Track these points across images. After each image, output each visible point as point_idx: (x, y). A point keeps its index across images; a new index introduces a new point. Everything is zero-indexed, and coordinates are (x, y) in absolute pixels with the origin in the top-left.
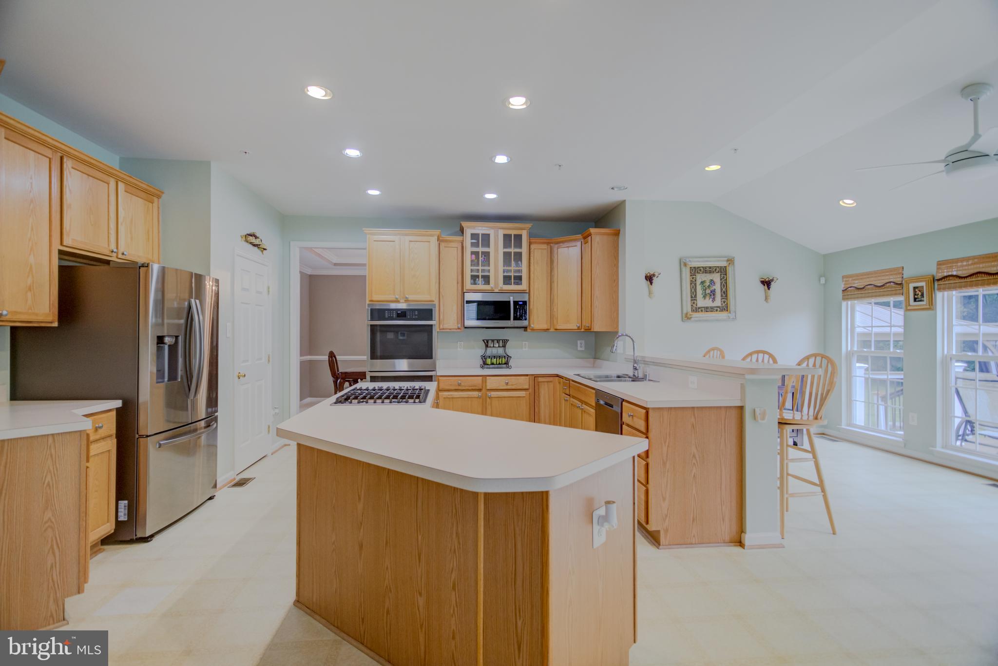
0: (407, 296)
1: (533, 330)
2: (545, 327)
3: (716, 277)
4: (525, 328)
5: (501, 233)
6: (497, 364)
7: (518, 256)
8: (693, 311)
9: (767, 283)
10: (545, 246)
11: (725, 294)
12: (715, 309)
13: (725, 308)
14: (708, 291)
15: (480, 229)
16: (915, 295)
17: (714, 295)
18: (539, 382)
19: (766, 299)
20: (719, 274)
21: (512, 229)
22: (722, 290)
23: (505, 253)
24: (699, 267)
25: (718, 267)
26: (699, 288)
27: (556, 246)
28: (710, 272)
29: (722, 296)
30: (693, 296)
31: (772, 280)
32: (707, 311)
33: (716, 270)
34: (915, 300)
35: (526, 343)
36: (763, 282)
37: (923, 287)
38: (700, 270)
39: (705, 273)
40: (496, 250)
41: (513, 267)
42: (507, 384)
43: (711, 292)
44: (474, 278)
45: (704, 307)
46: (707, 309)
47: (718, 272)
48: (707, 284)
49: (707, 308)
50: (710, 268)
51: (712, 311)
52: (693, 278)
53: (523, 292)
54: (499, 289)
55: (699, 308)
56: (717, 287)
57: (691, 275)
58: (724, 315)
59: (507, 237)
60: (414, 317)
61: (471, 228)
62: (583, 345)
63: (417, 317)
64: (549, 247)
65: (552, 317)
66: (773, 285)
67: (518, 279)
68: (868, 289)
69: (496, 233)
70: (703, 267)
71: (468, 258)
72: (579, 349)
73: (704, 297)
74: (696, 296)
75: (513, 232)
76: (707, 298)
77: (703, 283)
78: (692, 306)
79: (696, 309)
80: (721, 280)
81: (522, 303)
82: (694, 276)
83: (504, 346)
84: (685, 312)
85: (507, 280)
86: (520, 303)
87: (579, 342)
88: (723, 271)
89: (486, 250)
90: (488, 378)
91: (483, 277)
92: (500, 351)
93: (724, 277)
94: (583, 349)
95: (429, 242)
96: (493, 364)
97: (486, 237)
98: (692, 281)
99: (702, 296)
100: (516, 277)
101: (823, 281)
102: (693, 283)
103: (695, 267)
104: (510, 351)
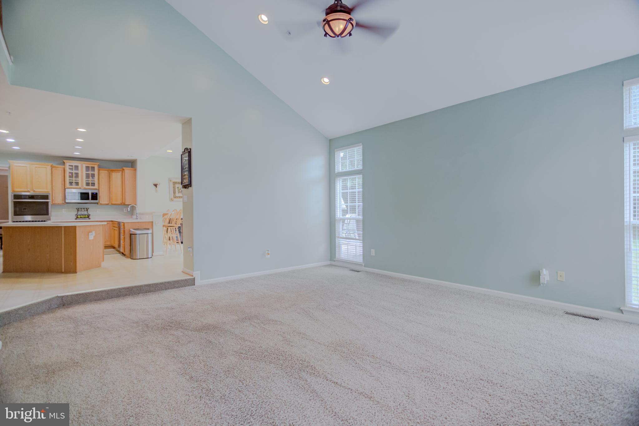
0: (34, 190)
1: (101, 204)
2: (107, 203)
4: (97, 203)
5: (84, 166)
6: (83, 218)
7: (93, 176)
8: (174, 198)
10: (106, 172)
14: (180, 191)
21: (90, 164)
23: (86, 174)
24: (176, 182)
26: (176, 189)
27: (111, 172)
39: (179, 184)
40: (82, 172)
41: (91, 179)
44: (71, 183)
48: (180, 188)
49: (180, 197)
53: (96, 189)
54: (84, 188)
55: (177, 197)
57: (173, 185)
61: (68, 163)
63: (39, 198)
64: (108, 172)
65: (110, 199)
67: (93, 184)
69: (82, 166)
71: (67, 175)
72: (125, 211)
74: (175, 192)
75: (90, 166)
76: (180, 193)
77: (178, 187)
79: (175, 197)
81: (95, 193)
83: (87, 210)
84: (171, 198)
85: (88, 184)
87: (124, 209)
89: (76, 172)
91: (75, 182)
92: (86, 213)
96: (81, 217)
97: (77, 168)
99: (178, 192)
100: (92, 183)
102: (174, 188)
103: (174, 182)
104: (90, 212)
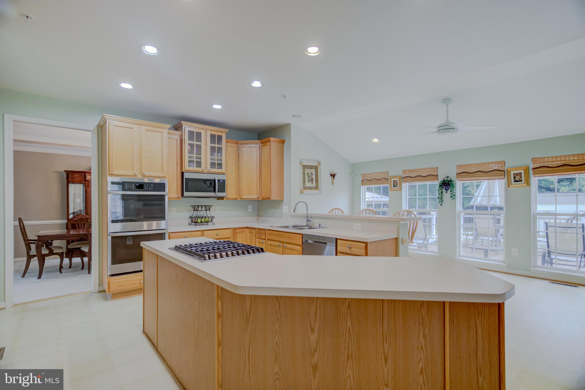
0: (144, 172)
1: (227, 199)
2: (235, 197)
3: (313, 171)
4: (222, 198)
5: (209, 133)
6: (204, 222)
7: (220, 150)
8: (304, 189)
9: (333, 176)
10: (234, 145)
11: (317, 180)
12: (313, 188)
13: (317, 188)
14: (310, 179)
15: (195, 128)
16: (394, 184)
17: (312, 180)
18: (236, 232)
19: (333, 183)
20: (314, 170)
21: (216, 131)
22: (315, 178)
23: (211, 147)
24: (306, 165)
25: (314, 166)
26: (306, 176)
27: (241, 146)
28: (311, 168)
29: (316, 181)
30: (304, 181)
31: (336, 174)
32: (310, 189)
33: (313, 167)
34: (394, 186)
35: (219, 207)
36: (331, 175)
37: (397, 181)
38: (307, 167)
39: (309, 168)
40: (206, 144)
41: (216, 156)
42: (217, 235)
43: (311, 179)
44: (190, 162)
45: (308, 187)
46: (310, 188)
47: (314, 169)
48: (310, 174)
49: (310, 187)
50: (311, 166)
51: (312, 189)
52: (304, 171)
53: (223, 174)
54: (208, 171)
55: (306, 187)
56: (314, 176)
57: (303, 169)
58: (316, 191)
59: (213, 137)
60: (150, 189)
61: (187, 127)
62: (251, 208)
63: (152, 189)
64: (237, 146)
65: (239, 190)
66: (336, 177)
67: (220, 165)
68: (382, 180)
69: (206, 132)
70: (308, 165)
71: (186, 148)
72: (249, 210)
73: (309, 181)
75: (216, 134)
77: (308, 174)
78: (303, 186)
79: (305, 188)
80: (315, 173)
81: (222, 181)
82: (304, 170)
83: (210, 210)
84: (301, 189)
85: (213, 165)
86: (221, 181)
87: (249, 206)
88: (316, 168)
89: (199, 143)
90: (205, 232)
91: (197, 162)
93: (316, 172)
94: (251, 211)
95: (162, 133)
96: (202, 222)
97: (199, 135)
98: (303, 172)
99: (307, 181)
100: (218, 164)
101: (352, 176)
102: (304, 173)
103: (304, 165)
104: (213, 213)
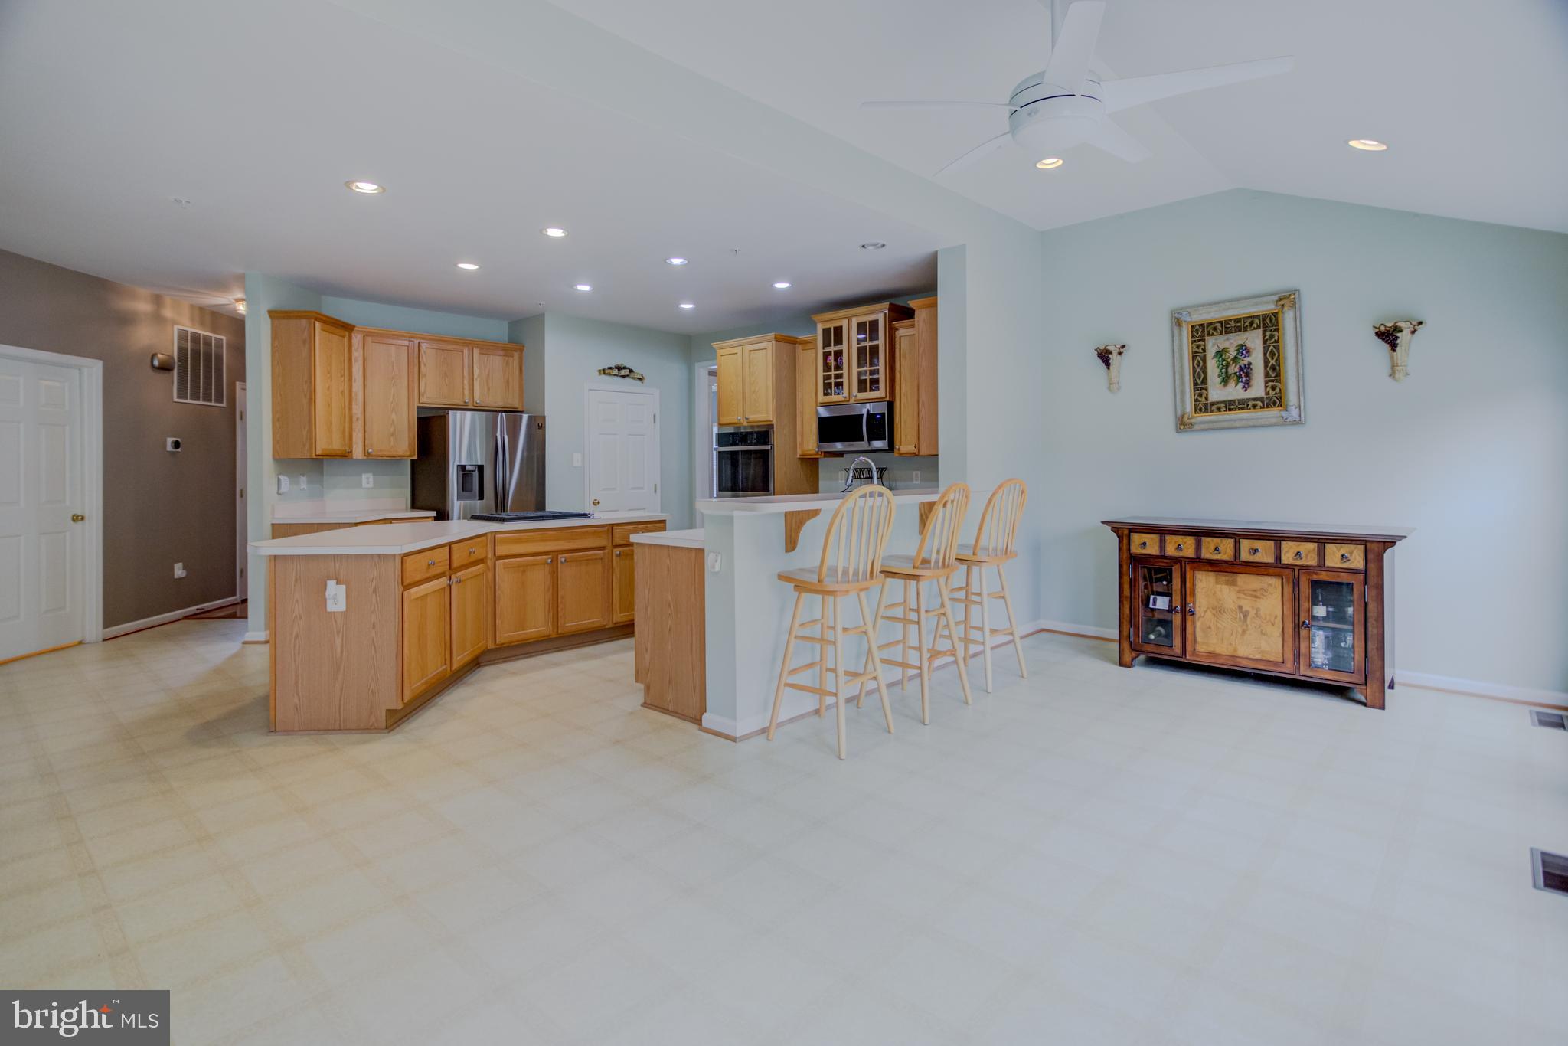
0: (747, 416)
1: (900, 453)
3: (1254, 340)
5: (855, 322)
7: (875, 351)
8: (1198, 410)
9: (1389, 336)
11: (1274, 372)
12: (1251, 403)
13: (1275, 399)
14: (1233, 369)
15: (834, 320)
17: (1247, 375)
20: (1260, 331)
21: (867, 314)
22: (1266, 363)
23: (859, 349)
24: (1211, 324)
25: (1258, 317)
26: (1212, 363)
28: (1238, 330)
29: (1267, 375)
30: (1199, 382)
32: (1230, 410)
33: (1251, 323)
36: (1381, 335)
38: (1215, 329)
39: (1226, 333)
40: (850, 347)
41: (869, 367)
43: (1241, 369)
45: (1224, 402)
46: (1230, 405)
47: (1258, 327)
48: (1232, 353)
49: (1232, 402)
50: (1238, 321)
51: (1243, 409)
52: (1198, 347)
53: (880, 401)
55: (1212, 404)
56: (1257, 359)
57: (1193, 342)
58: (1273, 413)
59: (861, 327)
61: (823, 322)
67: (874, 383)
69: (851, 323)
70: (1221, 322)
73: (1225, 381)
74: (1204, 381)
75: (868, 319)
76: (1232, 383)
77: (1220, 353)
78: (1196, 400)
79: (1204, 406)
80: (1265, 342)
82: (1201, 343)
85: (862, 385)
88: (1269, 324)
89: (838, 348)
91: (836, 384)
93: (1272, 337)
95: (764, 350)
97: (839, 331)
98: (1196, 352)
99: (1219, 380)
100: (871, 381)
102: (1198, 356)
103: (1202, 325)
